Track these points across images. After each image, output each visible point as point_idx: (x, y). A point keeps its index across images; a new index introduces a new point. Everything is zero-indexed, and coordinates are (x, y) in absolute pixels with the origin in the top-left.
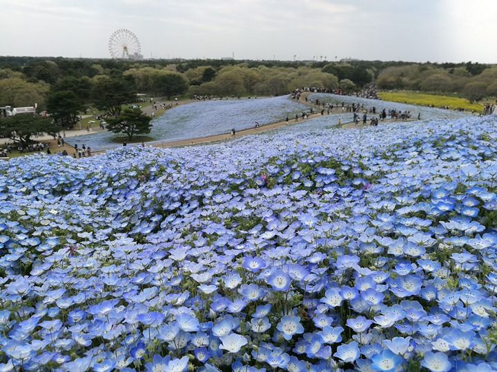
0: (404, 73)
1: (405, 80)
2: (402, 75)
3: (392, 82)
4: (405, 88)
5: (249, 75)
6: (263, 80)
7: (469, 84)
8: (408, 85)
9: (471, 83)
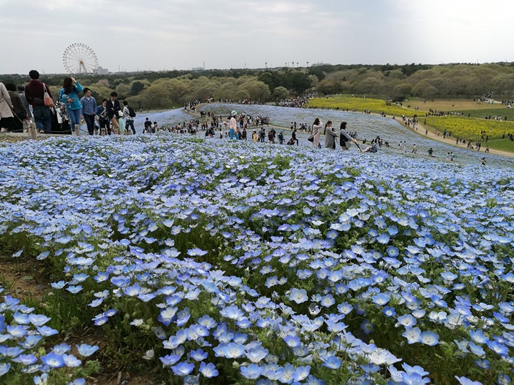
0: (346, 77)
1: (345, 84)
2: (344, 79)
3: (329, 87)
4: (344, 91)
5: (178, 86)
6: (192, 91)
7: (397, 86)
8: (346, 89)
9: (399, 85)
